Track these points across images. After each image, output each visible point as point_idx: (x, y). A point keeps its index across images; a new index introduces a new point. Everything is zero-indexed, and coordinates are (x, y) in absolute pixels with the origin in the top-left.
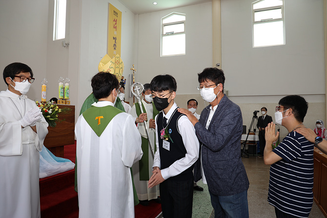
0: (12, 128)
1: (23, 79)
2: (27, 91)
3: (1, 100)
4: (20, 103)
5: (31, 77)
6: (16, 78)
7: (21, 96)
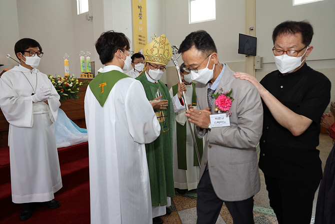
0: (24, 103)
1: (33, 53)
3: (14, 74)
4: (32, 77)
5: (40, 52)
6: (25, 53)
7: (33, 70)
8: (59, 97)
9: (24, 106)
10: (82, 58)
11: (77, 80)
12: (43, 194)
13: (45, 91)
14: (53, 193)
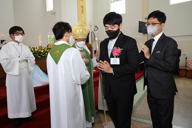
0: (14, 62)
1: (19, 34)
2: (21, 40)
3: (9, 46)
4: (19, 47)
5: (23, 33)
6: (15, 34)
7: (19, 43)
8: (34, 58)
9: (14, 63)
10: (49, 36)
11: (46, 49)
12: (25, 113)
13: (25, 55)
14: (31, 112)
